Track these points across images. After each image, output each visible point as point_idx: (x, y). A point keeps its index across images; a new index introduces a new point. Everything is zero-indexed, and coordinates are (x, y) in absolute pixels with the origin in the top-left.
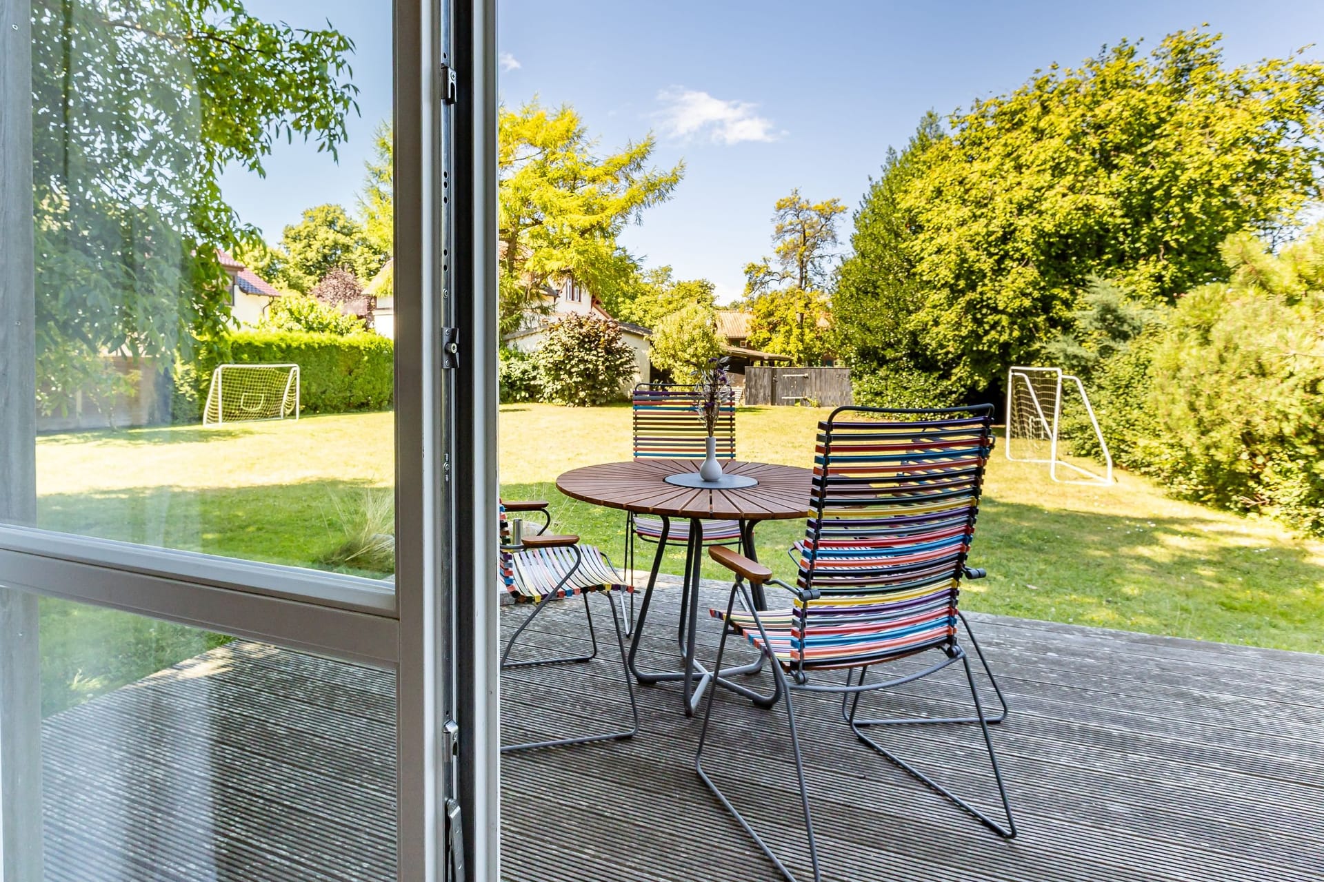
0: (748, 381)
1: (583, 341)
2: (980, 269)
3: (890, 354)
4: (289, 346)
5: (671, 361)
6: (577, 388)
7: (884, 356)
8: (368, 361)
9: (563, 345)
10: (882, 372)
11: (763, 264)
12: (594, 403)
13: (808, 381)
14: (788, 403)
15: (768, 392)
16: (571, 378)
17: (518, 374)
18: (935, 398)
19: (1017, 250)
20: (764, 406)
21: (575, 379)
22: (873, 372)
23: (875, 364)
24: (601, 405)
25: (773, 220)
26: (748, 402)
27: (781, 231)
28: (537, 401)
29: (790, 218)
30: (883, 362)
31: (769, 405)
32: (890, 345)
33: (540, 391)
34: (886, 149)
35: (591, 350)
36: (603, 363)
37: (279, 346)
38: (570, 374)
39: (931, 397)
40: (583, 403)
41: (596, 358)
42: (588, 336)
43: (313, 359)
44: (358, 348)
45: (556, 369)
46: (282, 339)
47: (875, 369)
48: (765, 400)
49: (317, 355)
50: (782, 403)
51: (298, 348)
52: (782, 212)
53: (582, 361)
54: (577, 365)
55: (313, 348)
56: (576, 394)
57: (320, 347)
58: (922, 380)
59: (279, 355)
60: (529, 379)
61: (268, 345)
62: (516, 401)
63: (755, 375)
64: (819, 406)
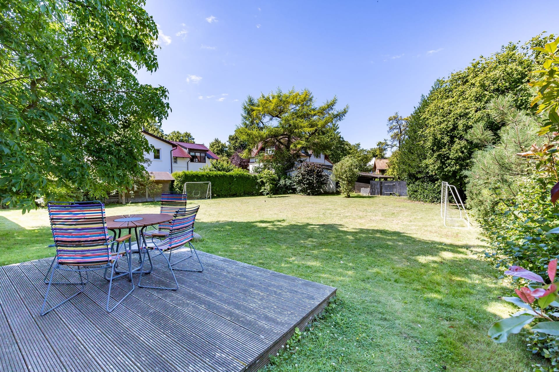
0: (371, 186)
1: (309, 172)
2: (443, 142)
3: (419, 176)
4: (209, 176)
5: (339, 179)
6: (307, 189)
7: (417, 177)
8: (236, 180)
9: (302, 174)
10: (417, 183)
11: (385, 142)
12: (313, 195)
13: (395, 186)
14: (387, 194)
15: (379, 190)
16: (304, 185)
17: (288, 184)
18: (437, 193)
19: (458, 134)
20: (378, 196)
21: (306, 186)
22: (414, 183)
23: (414, 180)
24: (316, 195)
25: (387, 125)
26: (371, 194)
27: (391, 129)
28: (295, 193)
29: (394, 124)
30: (417, 179)
31: (380, 195)
32: (420, 172)
33: (296, 190)
34: (421, 95)
35: (311, 175)
36: (316, 180)
37: (206, 176)
38: (304, 184)
39: (436, 193)
40: (309, 194)
41: (313, 179)
42: (311, 170)
43: (217, 180)
44: (233, 176)
45: (300, 182)
46: (207, 174)
47: (414, 182)
48: (378, 194)
49: (219, 179)
50: (385, 194)
51: (212, 176)
52: (391, 121)
53: (308, 179)
54: (306, 181)
55: (217, 176)
56: (307, 191)
57: (220, 176)
58: (433, 186)
59: (206, 179)
60: (293, 186)
61: (203, 176)
62: (288, 194)
63: (374, 184)
64: (399, 196)
